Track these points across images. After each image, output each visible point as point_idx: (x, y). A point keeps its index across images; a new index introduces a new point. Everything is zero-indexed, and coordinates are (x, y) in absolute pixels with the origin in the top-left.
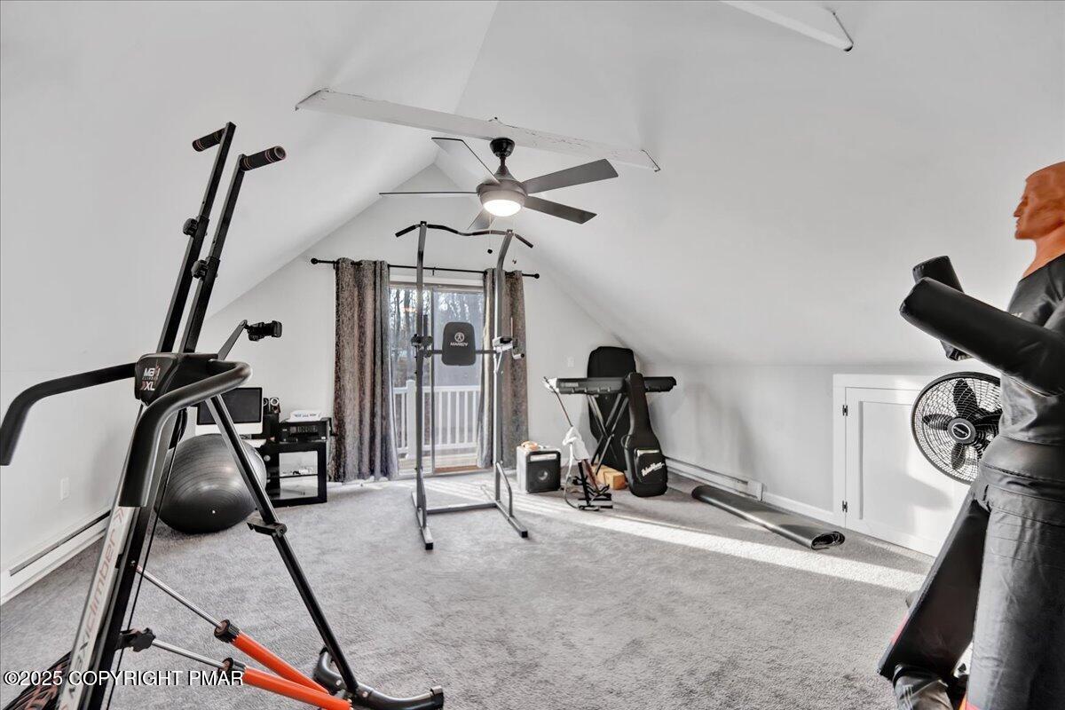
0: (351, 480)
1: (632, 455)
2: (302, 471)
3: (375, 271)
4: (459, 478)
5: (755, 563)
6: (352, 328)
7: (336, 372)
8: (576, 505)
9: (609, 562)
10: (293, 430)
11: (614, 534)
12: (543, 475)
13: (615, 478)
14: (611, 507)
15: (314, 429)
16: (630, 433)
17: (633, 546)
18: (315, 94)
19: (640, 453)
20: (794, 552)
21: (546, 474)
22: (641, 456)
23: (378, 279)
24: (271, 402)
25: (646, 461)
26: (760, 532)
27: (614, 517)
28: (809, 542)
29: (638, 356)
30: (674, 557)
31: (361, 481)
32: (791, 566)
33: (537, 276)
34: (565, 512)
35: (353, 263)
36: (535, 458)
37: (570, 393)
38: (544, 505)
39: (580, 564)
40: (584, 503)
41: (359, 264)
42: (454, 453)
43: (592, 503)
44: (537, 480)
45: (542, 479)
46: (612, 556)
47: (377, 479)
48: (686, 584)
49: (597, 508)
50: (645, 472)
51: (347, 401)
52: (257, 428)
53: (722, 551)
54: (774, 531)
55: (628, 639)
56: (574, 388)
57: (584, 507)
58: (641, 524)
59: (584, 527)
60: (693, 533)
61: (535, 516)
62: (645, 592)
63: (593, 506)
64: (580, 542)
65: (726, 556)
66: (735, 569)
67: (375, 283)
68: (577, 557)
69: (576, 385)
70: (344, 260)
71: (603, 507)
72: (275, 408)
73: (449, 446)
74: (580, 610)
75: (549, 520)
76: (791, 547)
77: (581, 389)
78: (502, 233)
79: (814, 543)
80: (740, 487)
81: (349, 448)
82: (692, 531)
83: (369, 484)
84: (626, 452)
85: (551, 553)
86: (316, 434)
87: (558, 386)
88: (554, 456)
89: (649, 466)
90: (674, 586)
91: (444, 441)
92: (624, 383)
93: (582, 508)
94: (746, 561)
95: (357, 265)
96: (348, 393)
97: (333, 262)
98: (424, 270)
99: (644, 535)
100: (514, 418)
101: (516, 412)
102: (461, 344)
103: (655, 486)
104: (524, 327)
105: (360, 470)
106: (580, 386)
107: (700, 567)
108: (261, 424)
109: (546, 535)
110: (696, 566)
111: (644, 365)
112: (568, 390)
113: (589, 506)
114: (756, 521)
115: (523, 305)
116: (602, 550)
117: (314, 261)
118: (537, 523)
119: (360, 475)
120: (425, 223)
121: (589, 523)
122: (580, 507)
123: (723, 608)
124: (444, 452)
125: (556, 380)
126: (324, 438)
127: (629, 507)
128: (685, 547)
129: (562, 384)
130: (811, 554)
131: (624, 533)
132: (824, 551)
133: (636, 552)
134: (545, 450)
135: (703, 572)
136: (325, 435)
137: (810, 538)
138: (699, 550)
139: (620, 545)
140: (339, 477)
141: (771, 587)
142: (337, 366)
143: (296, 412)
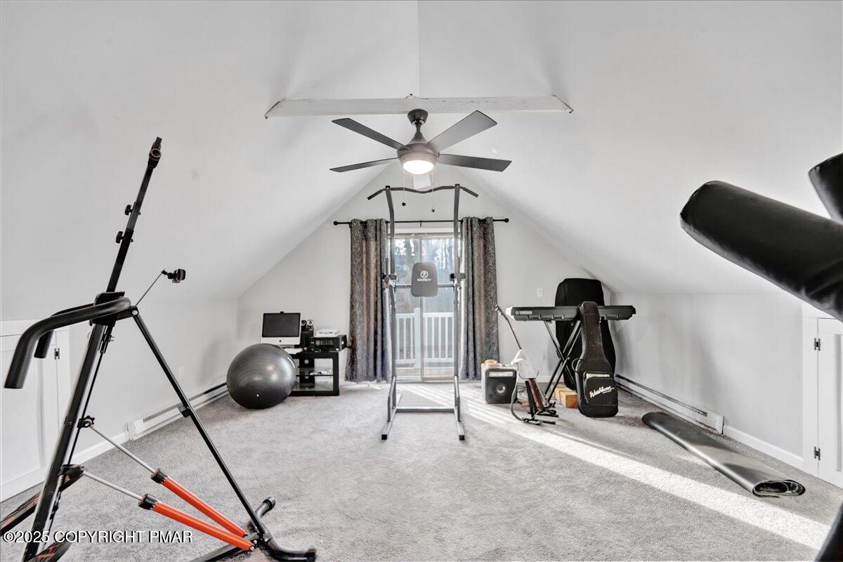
0: (361, 381)
1: (581, 379)
2: (323, 372)
3: (376, 226)
4: (439, 386)
5: (674, 498)
6: (362, 270)
7: (351, 303)
8: (521, 418)
9: (520, 472)
10: (318, 343)
11: (542, 447)
12: (501, 389)
13: (567, 397)
14: (554, 423)
15: (331, 343)
16: (581, 357)
17: (552, 462)
18: (276, 104)
19: (589, 376)
20: (729, 494)
21: (504, 388)
22: (589, 379)
23: (378, 233)
24: (308, 323)
25: (594, 384)
26: (700, 467)
27: (551, 432)
28: (751, 486)
29: (606, 287)
30: (587, 478)
31: (369, 383)
32: (717, 509)
33: (507, 220)
34: (509, 423)
35: (361, 222)
36: (493, 374)
37: (525, 320)
38: (496, 414)
39: (493, 470)
40: (529, 417)
41: (366, 222)
42: (438, 366)
43: (537, 417)
44: (496, 393)
45: (500, 392)
46: (526, 467)
47: (379, 382)
48: (582, 506)
49: (538, 422)
50: (592, 395)
51: (357, 323)
52: (297, 341)
53: (643, 480)
54: (716, 468)
55: (494, 546)
56: (528, 316)
57: (529, 420)
58: (573, 442)
59: (517, 438)
60: (622, 458)
61: (482, 422)
62: (538, 506)
63: (537, 420)
64: (505, 450)
65: (643, 486)
66: (647, 500)
67: (376, 235)
68: (494, 464)
69: (530, 313)
70: (355, 220)
71: (545, 422)
72: (311, 327)
73: (434, 360)
74: (467, 510)
75: (491, 428)
76: (729, 489)
77: (535, 316)
78: (451, 188)
79: (758, 488)
80: (699, 418)
81: (359, 358)
82: (622, 455)
83: (373, 385)
84: (576, 375)
85: (475, 457)
86: (333, 346)
87: (513, 313)
88: (510, 374)
89: (597, 389)
90: (569, 506)
91: (430, 356)
92: (578, 311)
93: (527, 421)
94: (665, 495)
95: (364, 224)
96: (358, 317)
97: (348, 223)
98: (395, 224)
99: (569, 453)
100: (487, 339)
101: (488, 335)
102: (425, 280)
103: (603, 409)
104: (494, 264)
105: (367, 374)
106: (533, 314)
107: (608, 492)
108: (299, 338)
109: (481, 440)
110: (603, 491)
111: (613, 295)
112: (523, 317)
113: (533, 420)
114: (699, 455)
115: (494, 246)
116: (522, 461)
117: (336, 223)
118: (479, 429)
119: (368, 378)
120: (389, 187)
121: (525, 436)
122: (525, 420)
123: (606, 538)
124: (431, 364)
125: (511, 308)
126: (337, 349)
127: (572, 425)
128: (604, 469)
129: (517, 313)
130: (752, 500)
131: (551, 449)
132: (771, 499)
133: (552, 468)
134: (504, 368)
135: (609, 497)
136: (339, 348)
137: (753, 482)
138: (618, 475)
139: (541, 458)
140: (353, 378)
141: (677, 527)
142: (351, 298)
143: (321, 331)
